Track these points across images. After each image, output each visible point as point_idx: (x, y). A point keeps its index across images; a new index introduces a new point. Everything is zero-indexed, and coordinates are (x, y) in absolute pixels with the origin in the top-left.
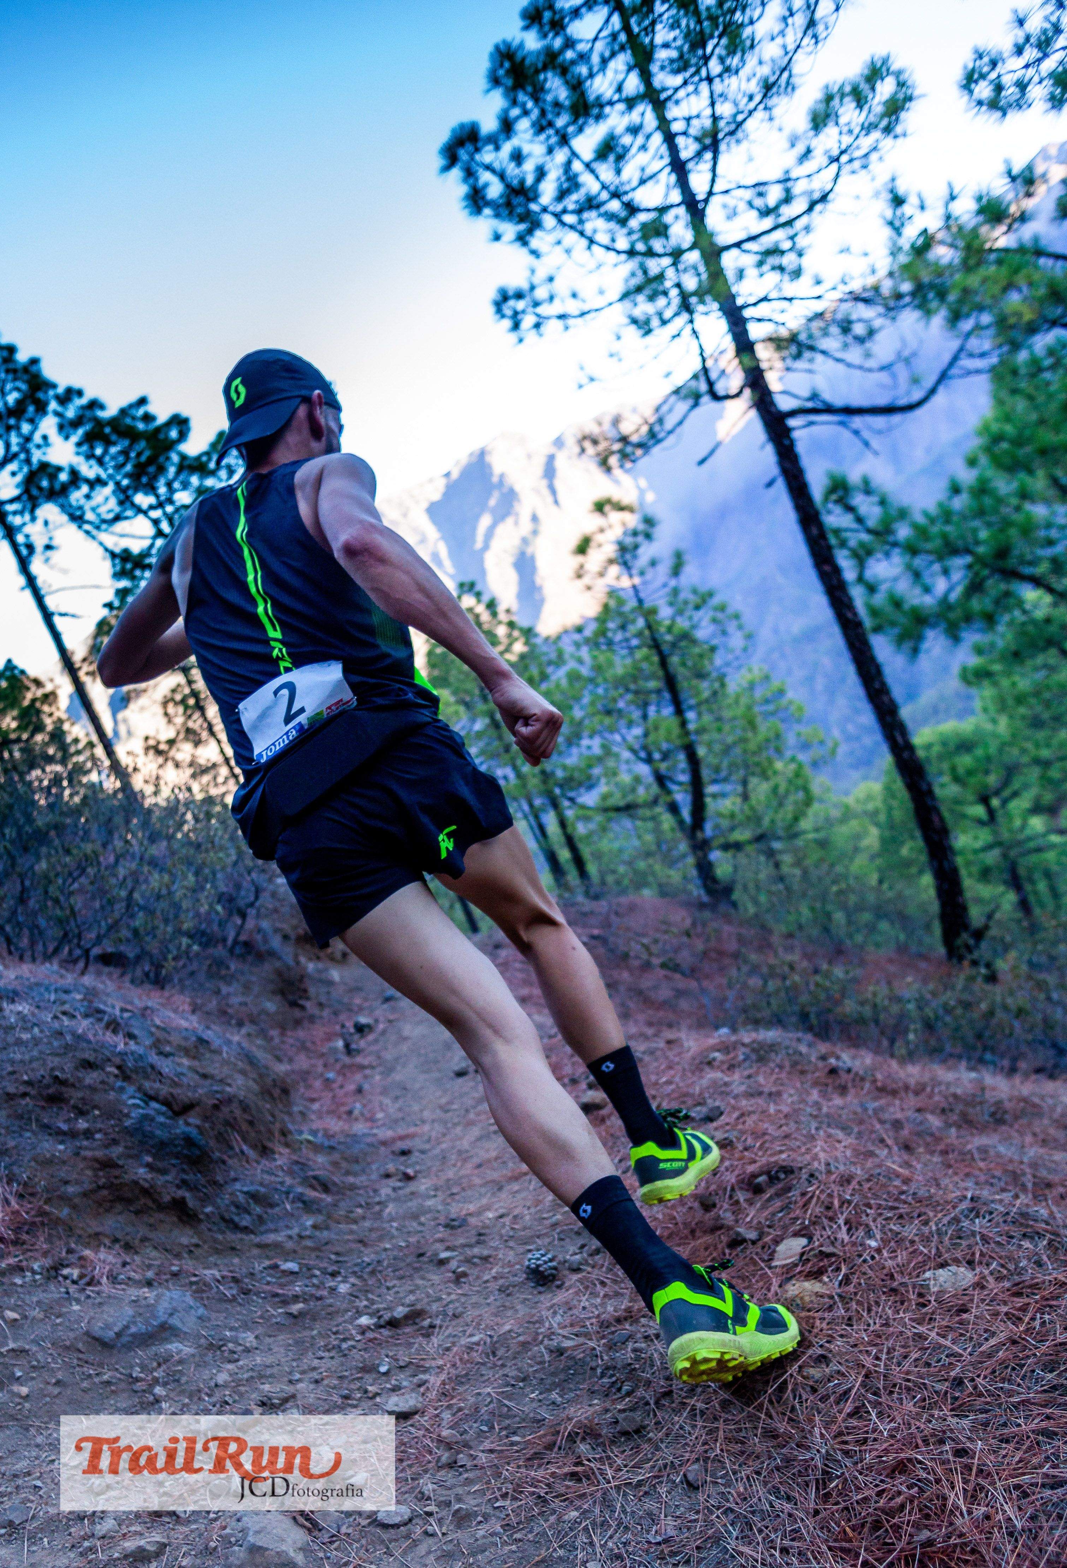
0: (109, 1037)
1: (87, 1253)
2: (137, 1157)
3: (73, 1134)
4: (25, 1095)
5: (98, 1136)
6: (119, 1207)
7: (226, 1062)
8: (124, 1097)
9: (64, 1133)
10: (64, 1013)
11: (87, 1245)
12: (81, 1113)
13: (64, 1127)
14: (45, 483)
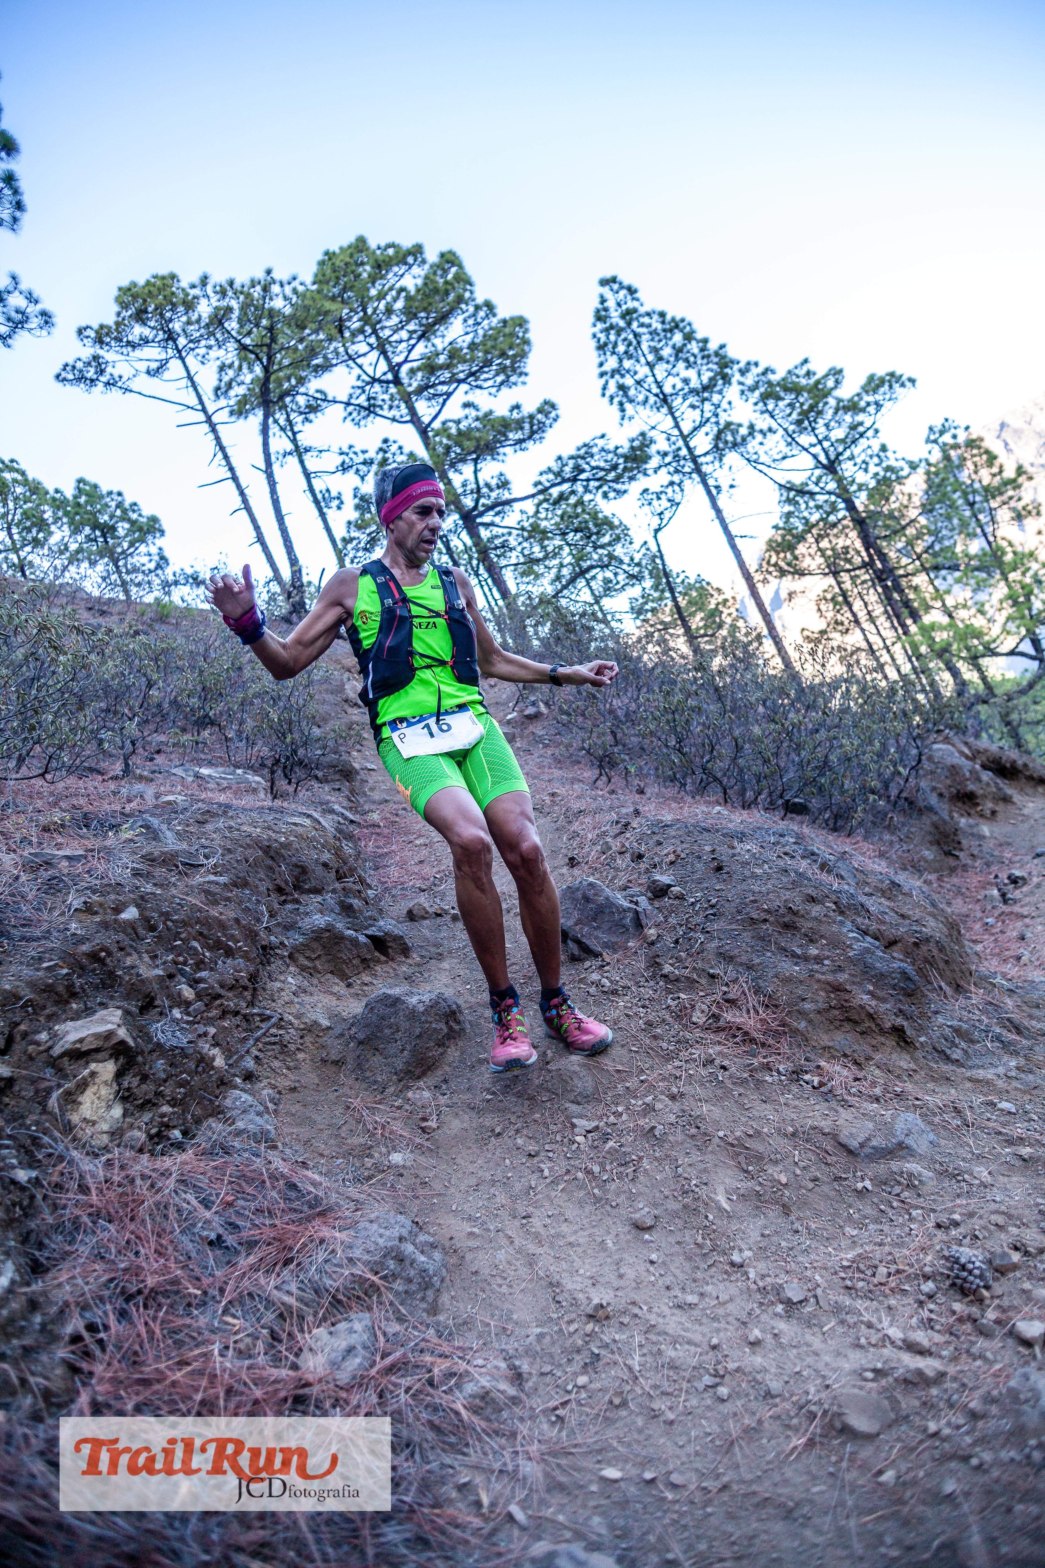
0: (824, 877)
1: (823, 1063)
2: (860, 984)
3: (806, 959)
4: (765, 920)
5: (826, 962)
6: (847, 1026)
7: (917, 905)
8: (845, 930)
9: (798, 957)
10: (786, 854)
11: (821, 1056)
12: (811, 941)
13: (799, 952)
14: (730, 438)
